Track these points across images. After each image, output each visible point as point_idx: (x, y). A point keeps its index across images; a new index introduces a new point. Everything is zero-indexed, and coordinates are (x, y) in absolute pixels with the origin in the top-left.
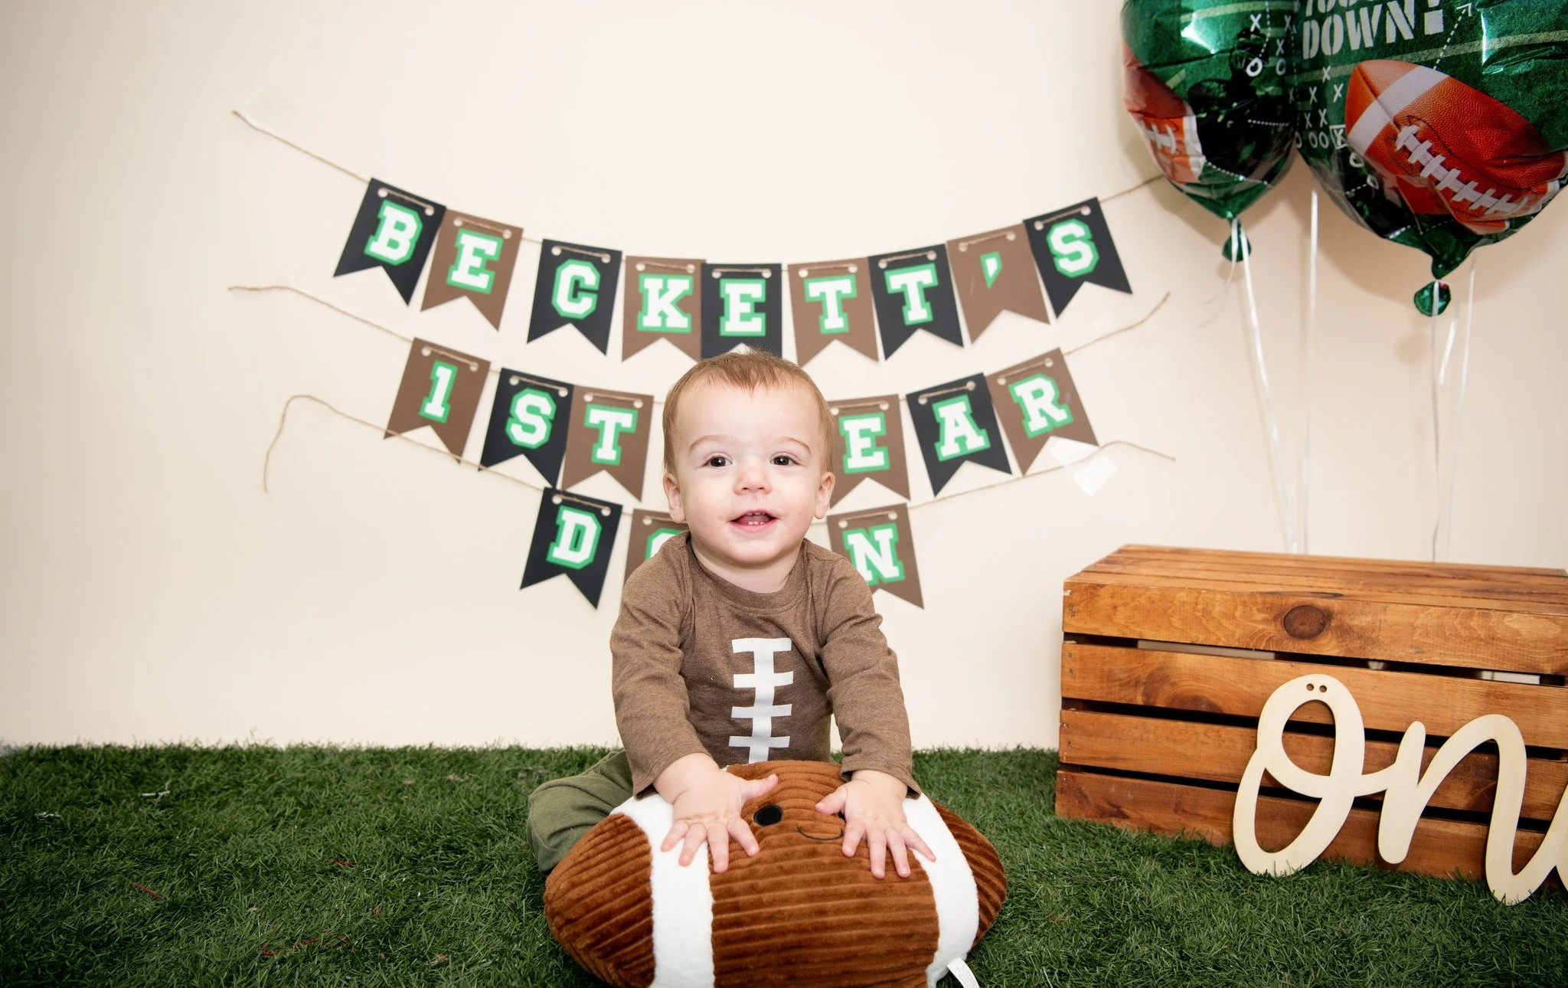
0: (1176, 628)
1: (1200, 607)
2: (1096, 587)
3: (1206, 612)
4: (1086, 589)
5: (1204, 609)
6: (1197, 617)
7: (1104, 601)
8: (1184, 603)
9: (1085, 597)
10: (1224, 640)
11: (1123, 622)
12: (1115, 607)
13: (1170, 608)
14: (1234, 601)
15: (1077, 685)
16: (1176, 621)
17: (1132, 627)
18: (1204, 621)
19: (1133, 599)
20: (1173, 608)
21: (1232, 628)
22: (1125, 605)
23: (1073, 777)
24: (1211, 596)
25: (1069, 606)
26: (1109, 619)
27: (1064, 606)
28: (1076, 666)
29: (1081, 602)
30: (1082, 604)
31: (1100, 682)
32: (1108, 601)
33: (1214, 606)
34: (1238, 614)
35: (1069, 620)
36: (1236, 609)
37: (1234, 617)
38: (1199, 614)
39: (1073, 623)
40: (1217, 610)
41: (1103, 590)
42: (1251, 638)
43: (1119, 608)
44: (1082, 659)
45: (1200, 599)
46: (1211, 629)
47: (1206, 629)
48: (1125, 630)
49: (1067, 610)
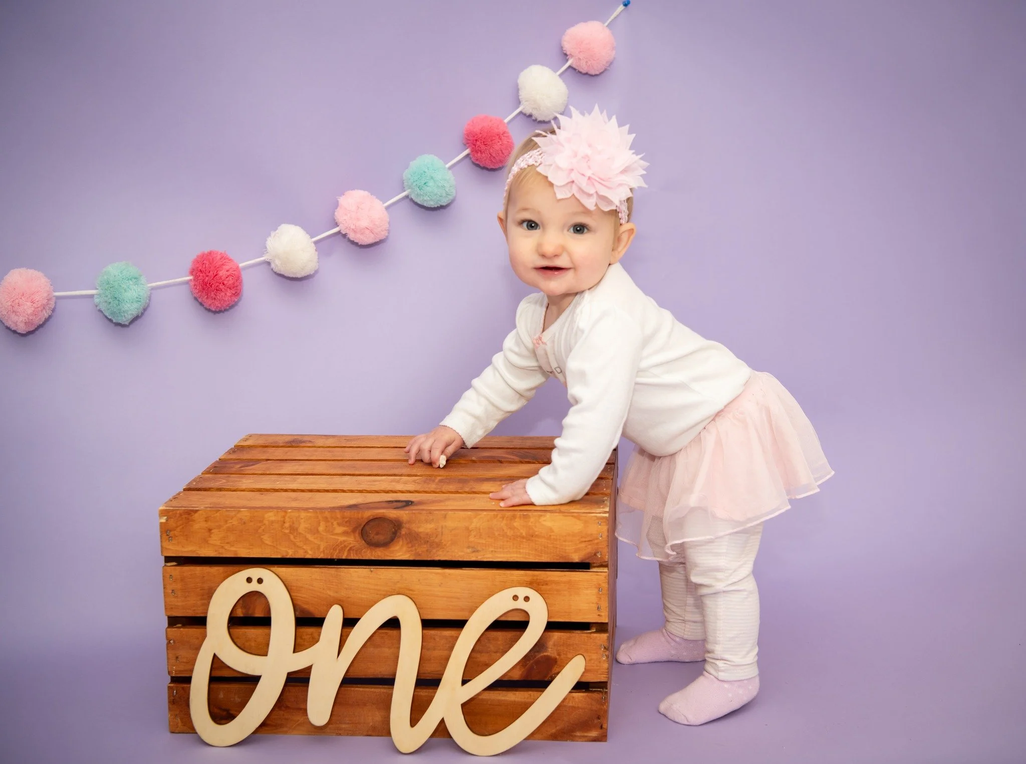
0: (267, 544)
1: (287, 525)
2: (189, 513)
3: (293, 529)
4: (181, 515)
5: (290, 526)
6: (285, 534)
7: (199, 525)
8: (272, 522)
9: (181, 522)
10: (310, 552)
11: (218, 543)
12: (210, 530)
13: (260, 527)
14: (317, 517)
15: (179, 604)
16: (267, 539)
17: (227, 547)
18: (292, 537)
19: (226, 521)
20: (263, 527)
21: (316, 541)
22: (219, 527)
23: (183, 688)
24: (296, 514)
25: (166, 532)
26: (205, 541)
27: (161, 532)
28: (178, 586)
29: (177, 527)
30: (178, 529)
31: (201, 599)
32: (204, 525)
33: (300, 523)
34: (321, 529)
35: (165, 544)
36: (319, 525)
37: (318, 531)
38: (287, 531)
39: (171, 547)
40: (302, 527)
41: (196, 515)
42: (334, 549)
43: (213, 531)
44: (182, 579)
45: (286, 518)
46: (298, 544)
47: (294, 544)
48: (221, 550)
49: (164, 536)
